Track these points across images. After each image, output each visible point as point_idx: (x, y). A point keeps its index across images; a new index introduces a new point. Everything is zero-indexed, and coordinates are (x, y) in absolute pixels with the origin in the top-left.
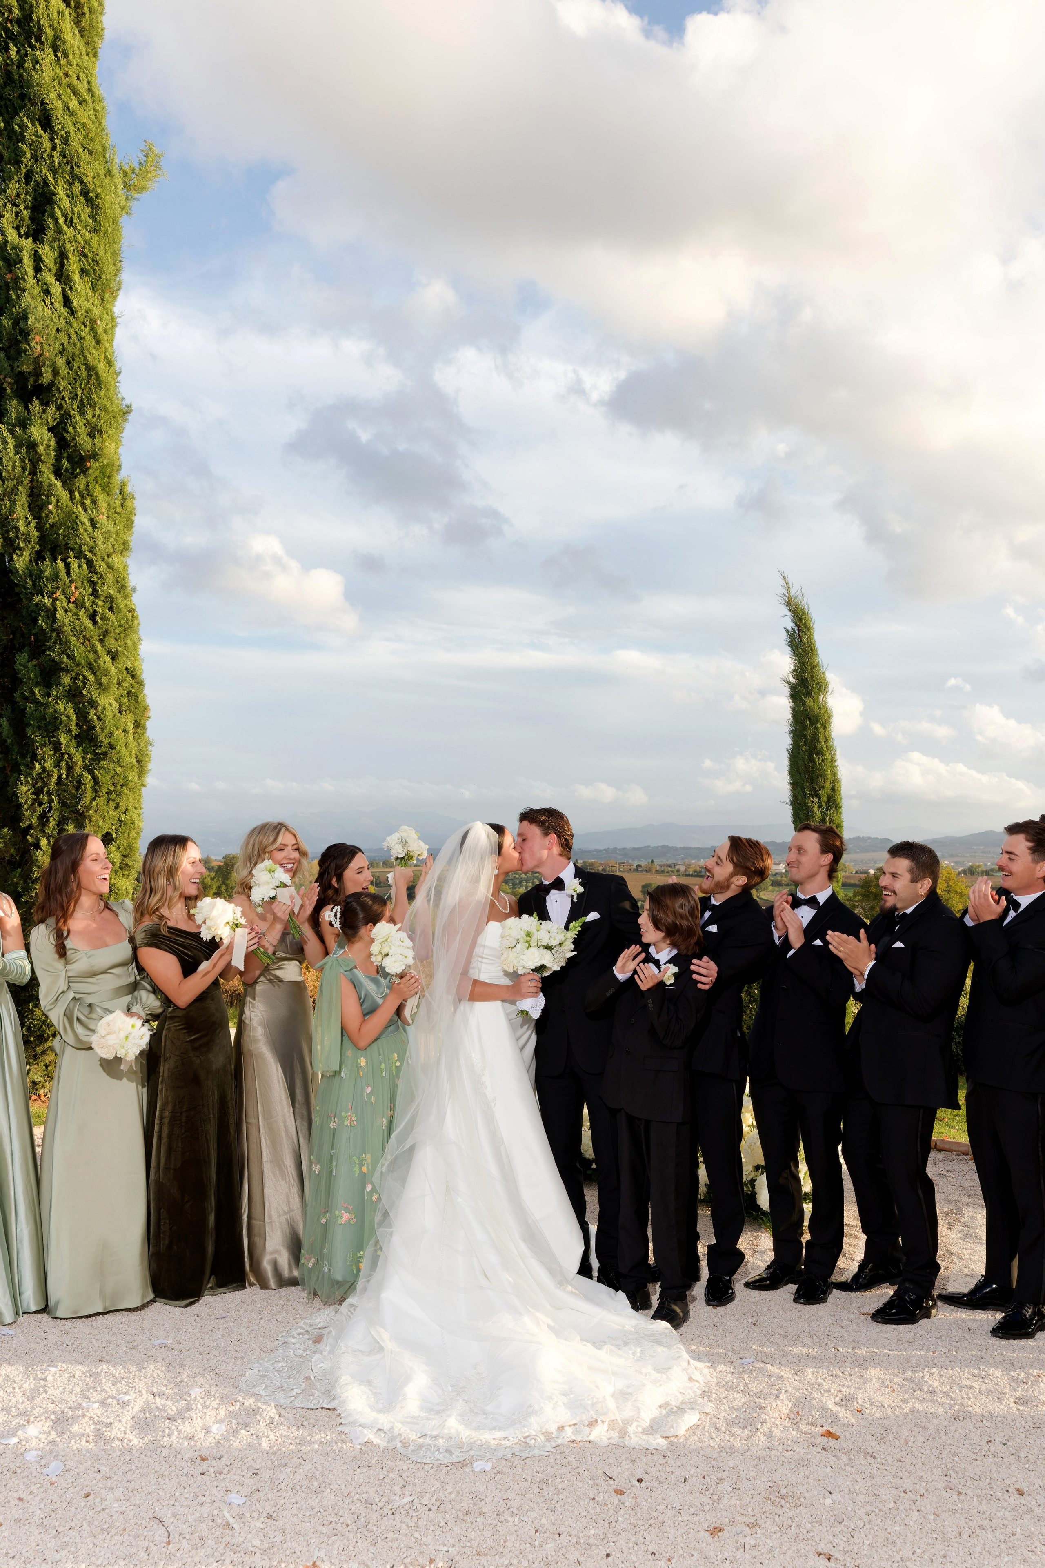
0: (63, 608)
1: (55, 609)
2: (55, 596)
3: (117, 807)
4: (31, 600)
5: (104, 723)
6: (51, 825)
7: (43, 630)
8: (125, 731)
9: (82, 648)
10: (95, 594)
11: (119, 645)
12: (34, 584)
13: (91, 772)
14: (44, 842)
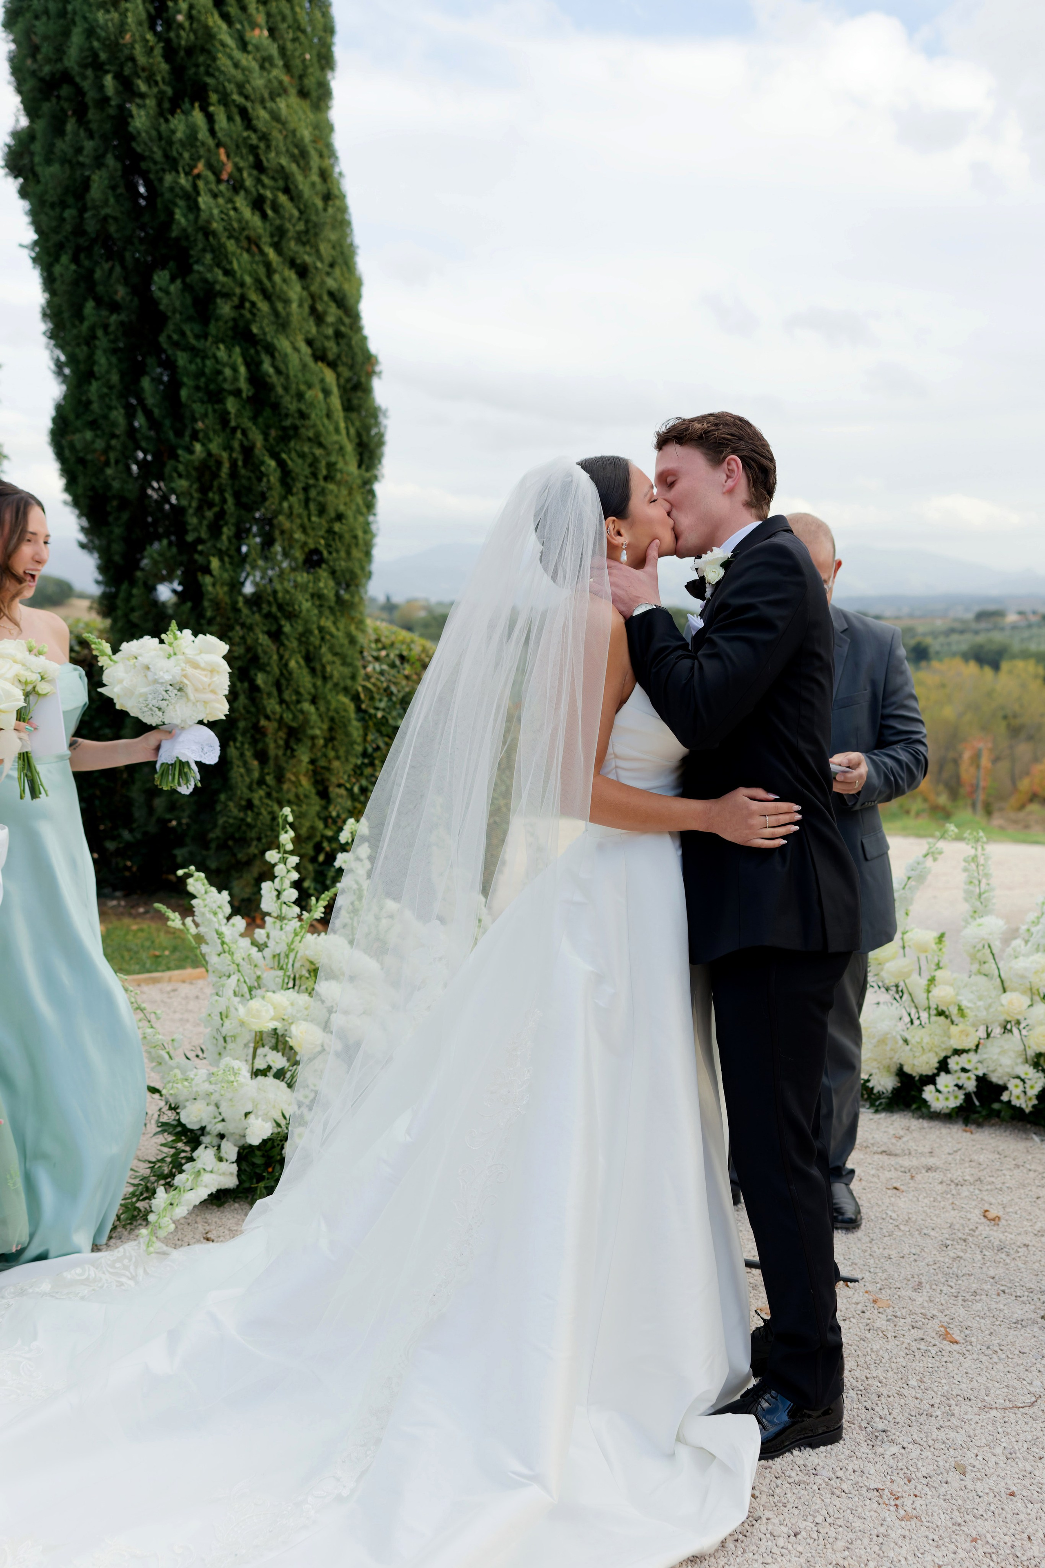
0: (211, 191)
1: (198, 194)
2: (196, 171)
3: (322, 510)
4: (161, 180)
5: (287, 377)
6: (224, 537)
7: (184, 230)
8: (327, 392)
9: (245, 256)
10: (259, 166)
11: (309, 254)
12: (166, 156)
13: (275, 456)
14: (215, 563)
